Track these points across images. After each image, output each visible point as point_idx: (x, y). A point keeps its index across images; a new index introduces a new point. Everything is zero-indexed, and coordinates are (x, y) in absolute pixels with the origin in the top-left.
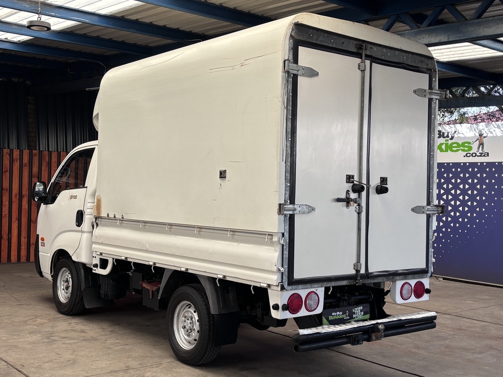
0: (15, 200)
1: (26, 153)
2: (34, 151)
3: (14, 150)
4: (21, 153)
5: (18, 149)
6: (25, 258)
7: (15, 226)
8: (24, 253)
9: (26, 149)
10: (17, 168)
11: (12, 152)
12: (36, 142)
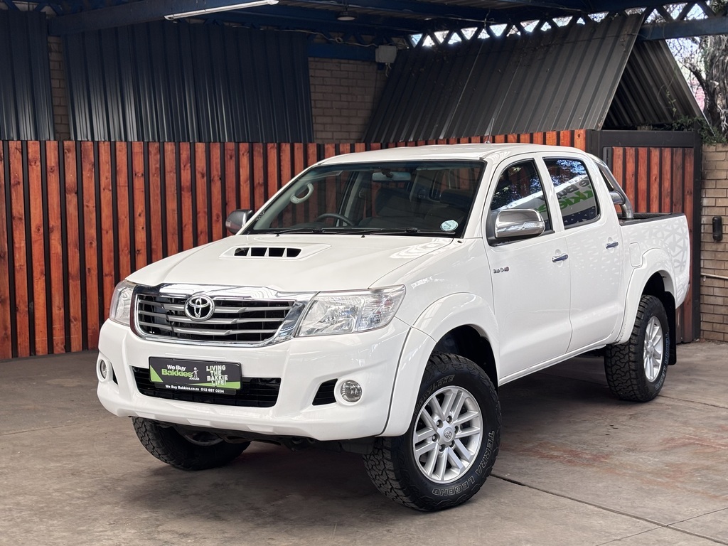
0: (37, 238)
1: (52, 146)
2: (66, 143)
3: (30, 143)
4: (43, 147)
5: (36, 139)
6: (63, 347)
7: (39, 286)
8: (59, 336)
9: (52, 138)
10: (37, 176)
11: (25, 145)
12: (68, 125)
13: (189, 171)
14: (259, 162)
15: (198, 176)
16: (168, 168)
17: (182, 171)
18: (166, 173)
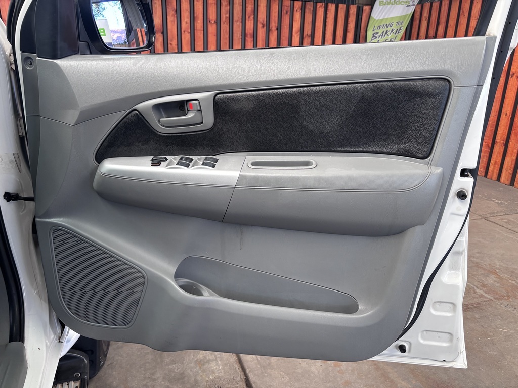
13: (253, 22)
14: (309, 18)
15: (260, 26)
16: (235, 18)
17: (247, 21)
18: (234, 22)
